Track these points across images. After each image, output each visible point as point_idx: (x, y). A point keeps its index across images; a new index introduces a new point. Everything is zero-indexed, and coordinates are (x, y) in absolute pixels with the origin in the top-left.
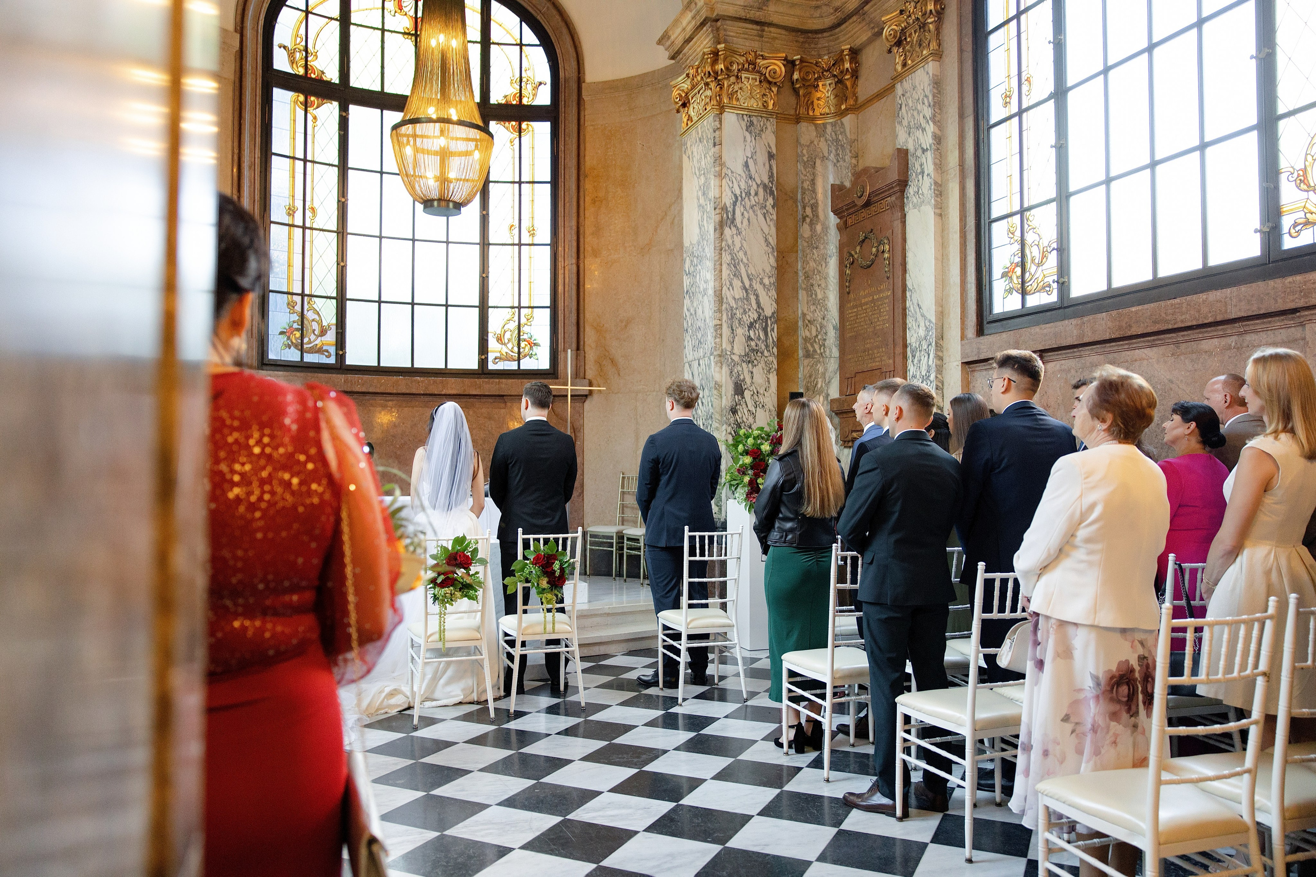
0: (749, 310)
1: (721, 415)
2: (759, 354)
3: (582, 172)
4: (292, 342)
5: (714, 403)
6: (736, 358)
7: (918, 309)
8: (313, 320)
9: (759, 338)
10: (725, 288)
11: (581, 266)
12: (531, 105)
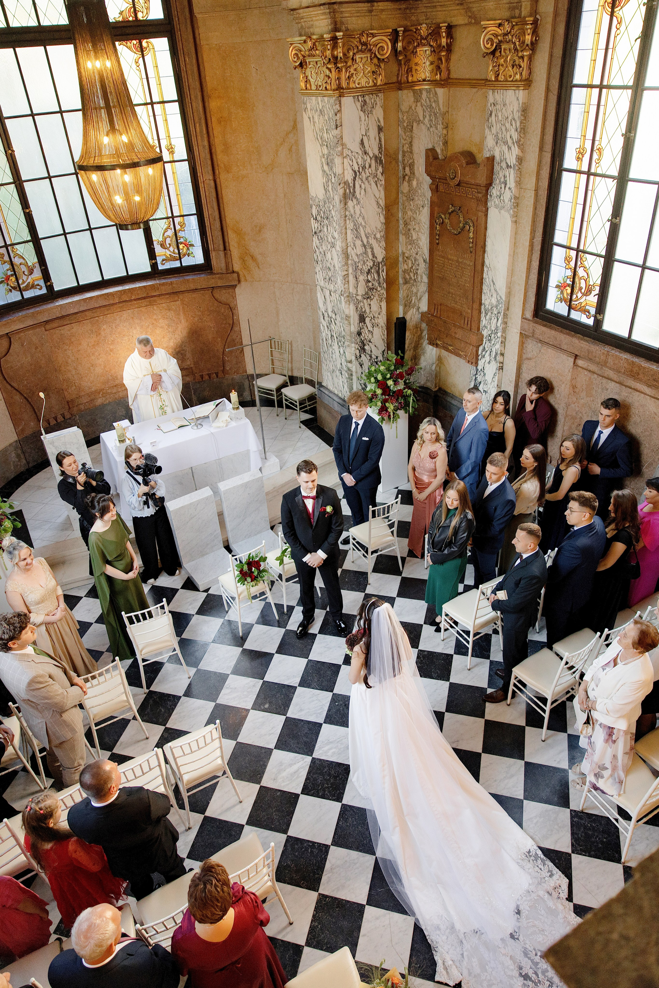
0: (367, 260)
1: (351, 336)
2: (375, 291)
3: (205, 94)
4: (11, 287)
5: (345, 330)
6: (359, 298)
7: (492, 284)
8: (21, 264)
9: (374, 280)
10: (349, 249)
11: (218, 181)
12: (146, 20)
